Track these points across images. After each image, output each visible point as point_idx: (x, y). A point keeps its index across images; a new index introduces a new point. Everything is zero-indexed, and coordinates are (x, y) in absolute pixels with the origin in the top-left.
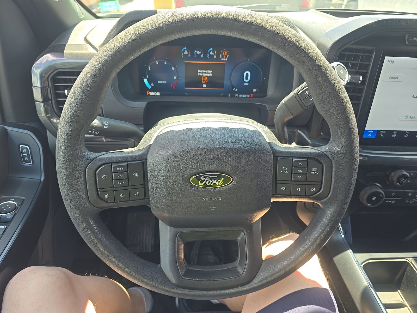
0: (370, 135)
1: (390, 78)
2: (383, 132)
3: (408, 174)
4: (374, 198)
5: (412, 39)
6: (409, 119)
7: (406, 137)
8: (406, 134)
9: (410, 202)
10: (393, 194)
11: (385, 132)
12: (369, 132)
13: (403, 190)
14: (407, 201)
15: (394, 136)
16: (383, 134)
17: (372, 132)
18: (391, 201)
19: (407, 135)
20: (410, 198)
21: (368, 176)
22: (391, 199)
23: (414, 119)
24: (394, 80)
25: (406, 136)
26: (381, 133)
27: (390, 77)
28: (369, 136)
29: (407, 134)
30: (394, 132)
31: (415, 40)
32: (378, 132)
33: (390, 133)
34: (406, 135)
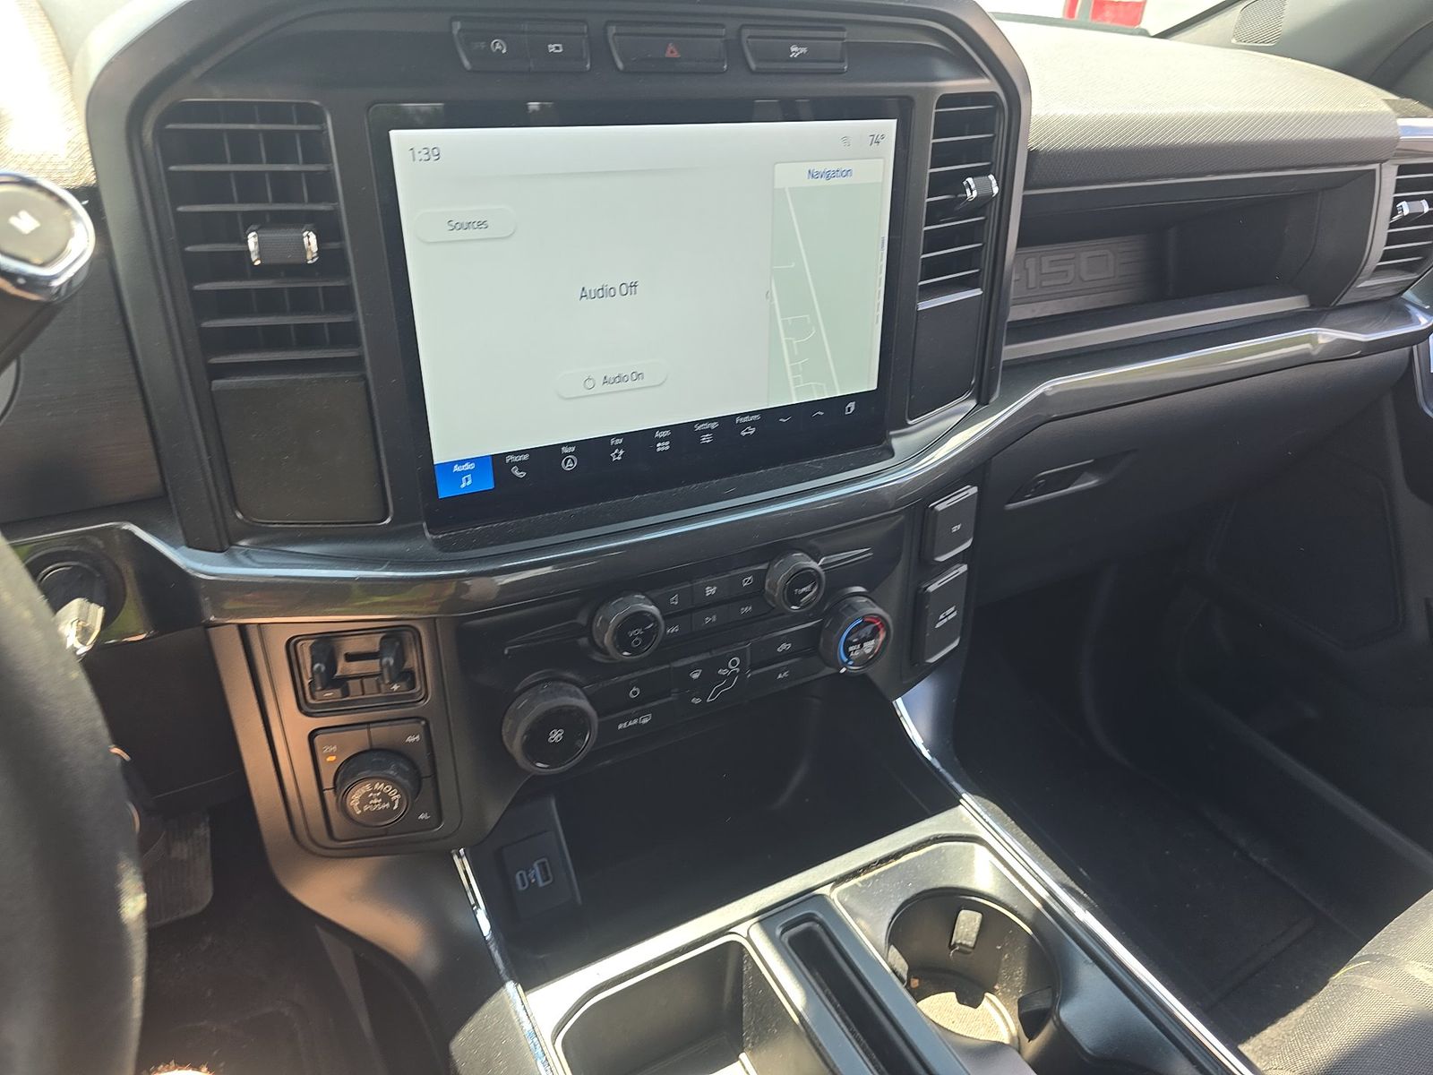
0: (466, 484)
1: (455, 226)
2: (520, 458)
3: (653, 609)
4: (556, 736)
5: (483, 45)
6: (600, 388)
7: (619, 458)
8: (615, 447)
9: (708, 701)
10: (635, 693)
11: (525, 457)
12: (457, 468)
13: (667, 666)
14: (696, 701)
15: (569, 466)
16: (521, 465)
17: (468, 466)
18: (635, 722)
19: (621, 452)
20: (703, 686)
21: (506, 652)
22: (633, 711)
23: (622, 385)
24: (470, 233)
25: (617, 455)
26: (512, 464)
27: (454, 223)
28: (463, 486)
29: (619, 447)
30: (565, 450)
31: (498, 47)
32: (498, 461)
33: (545, 457)
34: (616, 451)
